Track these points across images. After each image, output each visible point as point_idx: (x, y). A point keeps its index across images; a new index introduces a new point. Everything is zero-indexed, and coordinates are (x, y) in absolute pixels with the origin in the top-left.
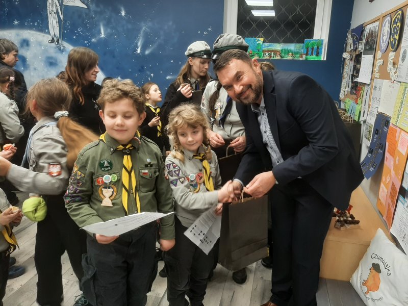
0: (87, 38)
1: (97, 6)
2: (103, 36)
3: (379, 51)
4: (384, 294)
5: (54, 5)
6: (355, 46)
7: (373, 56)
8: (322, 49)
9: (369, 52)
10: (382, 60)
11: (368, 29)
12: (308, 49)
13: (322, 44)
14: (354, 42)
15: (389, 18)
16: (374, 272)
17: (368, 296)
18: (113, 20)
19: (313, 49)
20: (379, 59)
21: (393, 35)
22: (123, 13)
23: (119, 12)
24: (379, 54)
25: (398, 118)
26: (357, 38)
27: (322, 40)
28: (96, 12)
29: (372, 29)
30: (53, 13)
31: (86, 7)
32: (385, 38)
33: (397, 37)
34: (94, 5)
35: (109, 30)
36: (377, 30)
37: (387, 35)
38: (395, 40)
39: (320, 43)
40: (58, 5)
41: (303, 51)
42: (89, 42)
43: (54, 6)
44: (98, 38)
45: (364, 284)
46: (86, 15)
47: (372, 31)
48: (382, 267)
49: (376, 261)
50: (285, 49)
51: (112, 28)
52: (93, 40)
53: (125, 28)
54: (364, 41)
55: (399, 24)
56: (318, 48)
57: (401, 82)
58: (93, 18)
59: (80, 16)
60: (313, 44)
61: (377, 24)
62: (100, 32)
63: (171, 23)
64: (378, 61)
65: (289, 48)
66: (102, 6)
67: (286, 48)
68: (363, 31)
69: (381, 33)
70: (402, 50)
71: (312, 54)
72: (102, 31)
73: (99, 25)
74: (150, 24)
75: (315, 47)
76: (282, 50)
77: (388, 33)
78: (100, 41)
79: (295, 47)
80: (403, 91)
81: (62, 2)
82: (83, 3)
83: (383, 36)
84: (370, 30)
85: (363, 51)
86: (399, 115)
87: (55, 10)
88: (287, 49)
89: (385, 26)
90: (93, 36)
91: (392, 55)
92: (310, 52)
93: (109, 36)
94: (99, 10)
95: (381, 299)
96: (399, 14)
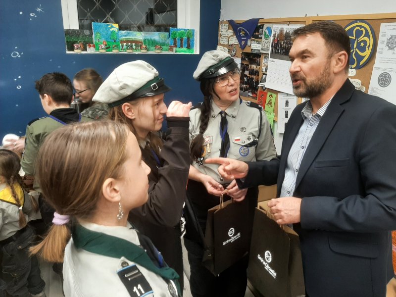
6: (243, 43)
8: (193, 41)
9: (285, 57)
12: (175, 39)
13: (193, 35)
14: (238, 36)
19: (182, 40)
27: (194, 31)
29: (286, 31)
39: (190, 34)
47: (288, 33)
50: (148, 39)
54: (267, 41)
55: (368, 40)
60: (182, 34)
65: (153, 38)
68: (258, 27)
71: (182, 46)
75: (185, 38)
76: (145, 40)
79: (159, 37)
84: (281, 31)
85: (270, 52)
88: (151, 39)
92: (178, 44)
96: (361, 27)
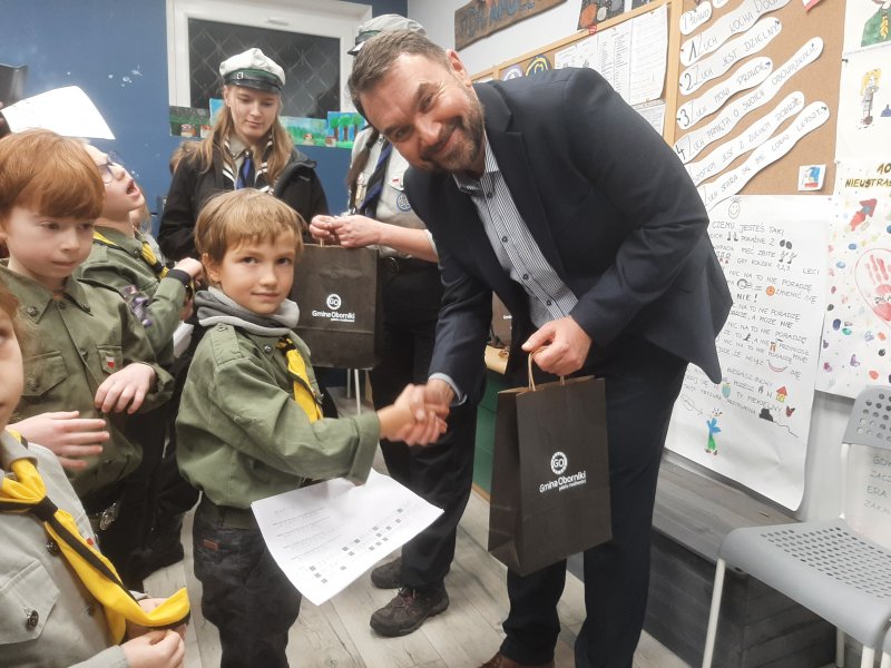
12: (336, 129)
15: (515, 71)
19: (346, 129)
41: (327, 132)
50: (294, 128)
56: (356, 127)
60: (346, 120)
65: (302, 126)
67: (296, 125)
71: (346, 139)
88: (298, 127)
92: (341, 134)
96: (540, 63)
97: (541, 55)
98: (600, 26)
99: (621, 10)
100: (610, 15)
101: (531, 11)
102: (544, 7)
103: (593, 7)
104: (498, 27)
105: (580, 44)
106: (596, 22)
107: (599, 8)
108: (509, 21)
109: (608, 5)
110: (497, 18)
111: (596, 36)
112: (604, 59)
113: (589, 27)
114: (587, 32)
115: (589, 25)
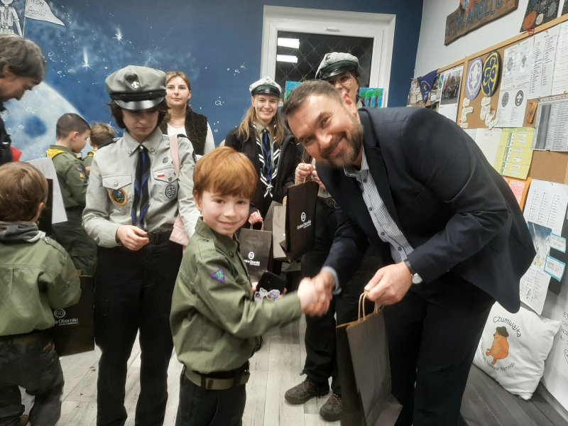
0: (61, 67)
1: (80, 24)
2: (86, 65)
3: (466, 99)
4: (516, 360)
5: (10, 16)
6: (426, 97)
7: (457, 104)
8: (381, 99)
9: (450, 101)
10: (472, 108)
11: (446, 76)
12: (364, 99)
13: (382, 94)
14: (423, 92)
15: (478, 61)
16: (500, 337)
17: (495, 366)
18: (103, 45)
19: (370, 100)
20: (466, 107)
21: (487, 79)
22: (119, 37)
23: (113, 34)
24: (466, 102)
25: (503, 166)
26: (427, 87)
27: (382, 90)
28: (77, 32)
29: (452, 75)
30: (7, 27)
31: (62, 24)
32: (473, 84)
33: (494, 80)
34: (75, 23)
35: (96, 58)
36: (461, 75)
37: (478, 79)
38: (491, 84)
39: (379, 93)
40: (16, 17)
42: (63, 73)
43: (9, 19)
44: (78, 67)
45: (487, 354)
46: (63, 35)
47: (453, 77)
48: (509, 329)
49: (501, 325)
51: (102, 55)
52: (71, 71)
53: (121, 56)
54: (440, 90)
55: (496, 66)
56: (377, 98)
57: (502, 128)
58: (72, 39)
59: (52, 36)
60: (371, 94)
61: (461, 68)
62: (82, 60)
63: (189, 55)
64: (464, 109)
66: (87, 25)
68: (436, 78)
69: (467, 78)
70: (501, 95)
71: (369, 105)
72: (86, 60)
73: (82, 50)
74: (159, 54)
75: (373, 97)
77: (478, 77)
78: (82, 73)
80: (507, 136)
81: (23, 13)
82: (59, 18)
83: (471, 81)
84: (449, 76)
85: (440, 100)
86: (504, 163)
87: (10, 23)
89: (473, 70)
90: (71, 64)
91: (486, 100)
92: (367, 102)
93: (97, 66)
94: (82, 29)
95: (512, 365)
96: (494, 56)
97: (495, 51)
98: (537, 29)
99: (555, 16)
100: (546, 20)
101: (492, 17)
102: (502, 13)
103: (534, 13)
104: (471, 28)
105: (521, 43)
106: (535, 26)
107: (538, 14)
108: (478, 24)
109: (545, 12)
110: (471, 22)
111: (533, 37)
112: (537, 56)
113: (529, 30)
114: (527, 34)
115: (529, 28)
